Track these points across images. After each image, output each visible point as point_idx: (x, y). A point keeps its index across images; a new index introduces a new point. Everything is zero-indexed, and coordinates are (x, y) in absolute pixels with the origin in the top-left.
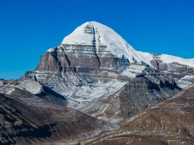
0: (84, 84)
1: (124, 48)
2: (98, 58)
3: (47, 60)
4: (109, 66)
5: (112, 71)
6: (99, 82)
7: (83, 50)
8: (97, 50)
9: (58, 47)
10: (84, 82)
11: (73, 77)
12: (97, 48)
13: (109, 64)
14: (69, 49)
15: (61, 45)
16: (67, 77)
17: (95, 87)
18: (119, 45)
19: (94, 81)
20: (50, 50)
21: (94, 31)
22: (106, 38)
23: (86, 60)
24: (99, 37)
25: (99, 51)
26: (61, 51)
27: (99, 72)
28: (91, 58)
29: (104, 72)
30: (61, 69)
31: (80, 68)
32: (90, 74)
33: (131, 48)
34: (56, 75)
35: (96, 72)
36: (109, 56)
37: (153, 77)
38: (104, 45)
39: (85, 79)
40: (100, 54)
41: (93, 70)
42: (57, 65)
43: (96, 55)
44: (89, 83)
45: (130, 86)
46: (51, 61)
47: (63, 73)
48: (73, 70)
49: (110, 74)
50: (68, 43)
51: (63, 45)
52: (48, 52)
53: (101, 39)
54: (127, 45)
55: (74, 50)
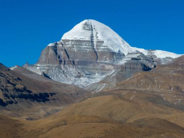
0: (83, 76)
1: (120, 44)
2: (95, 52)
3: (47, 54)
4: (106, 60)
5: (109, 64)
6: (97, 74)
7: (82, 45)
8: (95, 45)
9: (58, 42)
10: (83, 74)
11: (72, 70)
12: (95, 43)
13: (106, 58)
14: (68, 44)
15: (61, 41)
16: (67, 69)
17: (93, 78)
18: (116, 41)
19: (92, 73)
20: (50, 45)
21: (92, 28)
22: (103, 35)
23: (85, 54)
24: (97, 33)
25: (96, 46)
26: (60, 45)
27: (97, 65)
28: (89, 52)
29: (102, 65)
30: (61, 62)
31: (78, 62)
32: (88, 67)
33: (127, 44)
34: (56, 67)
35: (94, 65)
36: (106, 51)
37: (147, 62)
38: (102, 40)
39: (83, 71)
40: (98, 49)
41: (91, 63)
42: (57, 58)
43: (94, 49)
44: (87, 75)
45: (126, 68)
46: (51, 55)
47: (62, 66)
48: (72, 63)
49: (107, 67)
50: (68, 39)
51: (63, 40)
52: (49, 47)
53: (98, 35)
54: (123, 42)
55: (73, 45)
